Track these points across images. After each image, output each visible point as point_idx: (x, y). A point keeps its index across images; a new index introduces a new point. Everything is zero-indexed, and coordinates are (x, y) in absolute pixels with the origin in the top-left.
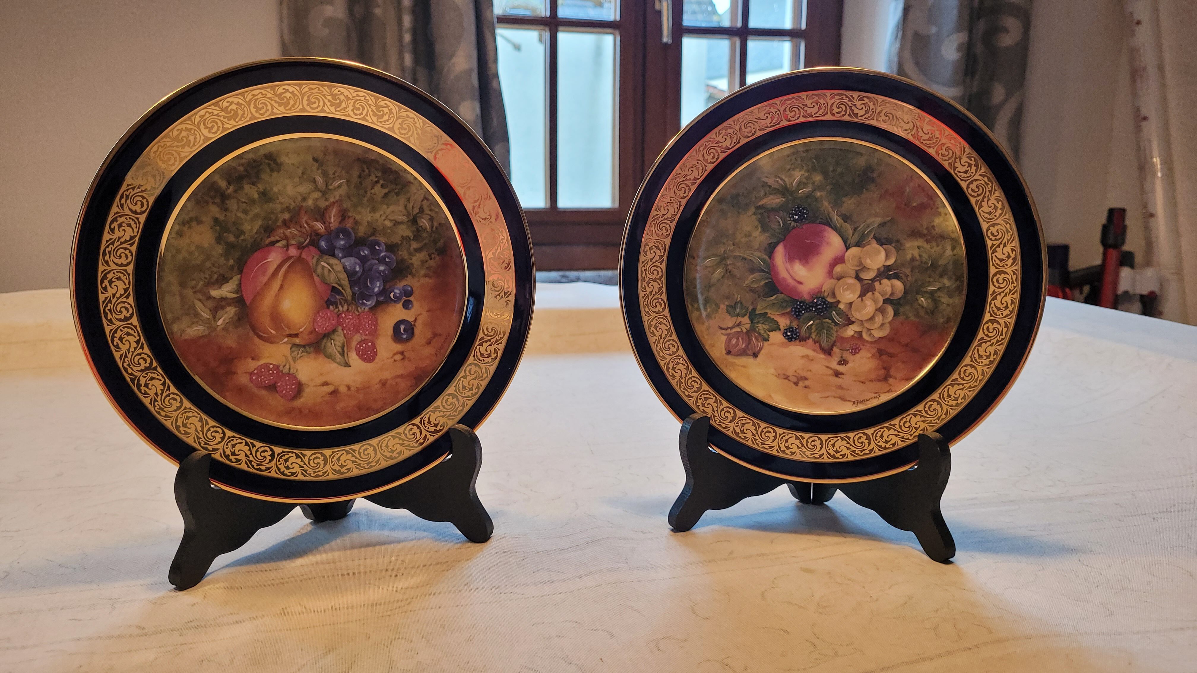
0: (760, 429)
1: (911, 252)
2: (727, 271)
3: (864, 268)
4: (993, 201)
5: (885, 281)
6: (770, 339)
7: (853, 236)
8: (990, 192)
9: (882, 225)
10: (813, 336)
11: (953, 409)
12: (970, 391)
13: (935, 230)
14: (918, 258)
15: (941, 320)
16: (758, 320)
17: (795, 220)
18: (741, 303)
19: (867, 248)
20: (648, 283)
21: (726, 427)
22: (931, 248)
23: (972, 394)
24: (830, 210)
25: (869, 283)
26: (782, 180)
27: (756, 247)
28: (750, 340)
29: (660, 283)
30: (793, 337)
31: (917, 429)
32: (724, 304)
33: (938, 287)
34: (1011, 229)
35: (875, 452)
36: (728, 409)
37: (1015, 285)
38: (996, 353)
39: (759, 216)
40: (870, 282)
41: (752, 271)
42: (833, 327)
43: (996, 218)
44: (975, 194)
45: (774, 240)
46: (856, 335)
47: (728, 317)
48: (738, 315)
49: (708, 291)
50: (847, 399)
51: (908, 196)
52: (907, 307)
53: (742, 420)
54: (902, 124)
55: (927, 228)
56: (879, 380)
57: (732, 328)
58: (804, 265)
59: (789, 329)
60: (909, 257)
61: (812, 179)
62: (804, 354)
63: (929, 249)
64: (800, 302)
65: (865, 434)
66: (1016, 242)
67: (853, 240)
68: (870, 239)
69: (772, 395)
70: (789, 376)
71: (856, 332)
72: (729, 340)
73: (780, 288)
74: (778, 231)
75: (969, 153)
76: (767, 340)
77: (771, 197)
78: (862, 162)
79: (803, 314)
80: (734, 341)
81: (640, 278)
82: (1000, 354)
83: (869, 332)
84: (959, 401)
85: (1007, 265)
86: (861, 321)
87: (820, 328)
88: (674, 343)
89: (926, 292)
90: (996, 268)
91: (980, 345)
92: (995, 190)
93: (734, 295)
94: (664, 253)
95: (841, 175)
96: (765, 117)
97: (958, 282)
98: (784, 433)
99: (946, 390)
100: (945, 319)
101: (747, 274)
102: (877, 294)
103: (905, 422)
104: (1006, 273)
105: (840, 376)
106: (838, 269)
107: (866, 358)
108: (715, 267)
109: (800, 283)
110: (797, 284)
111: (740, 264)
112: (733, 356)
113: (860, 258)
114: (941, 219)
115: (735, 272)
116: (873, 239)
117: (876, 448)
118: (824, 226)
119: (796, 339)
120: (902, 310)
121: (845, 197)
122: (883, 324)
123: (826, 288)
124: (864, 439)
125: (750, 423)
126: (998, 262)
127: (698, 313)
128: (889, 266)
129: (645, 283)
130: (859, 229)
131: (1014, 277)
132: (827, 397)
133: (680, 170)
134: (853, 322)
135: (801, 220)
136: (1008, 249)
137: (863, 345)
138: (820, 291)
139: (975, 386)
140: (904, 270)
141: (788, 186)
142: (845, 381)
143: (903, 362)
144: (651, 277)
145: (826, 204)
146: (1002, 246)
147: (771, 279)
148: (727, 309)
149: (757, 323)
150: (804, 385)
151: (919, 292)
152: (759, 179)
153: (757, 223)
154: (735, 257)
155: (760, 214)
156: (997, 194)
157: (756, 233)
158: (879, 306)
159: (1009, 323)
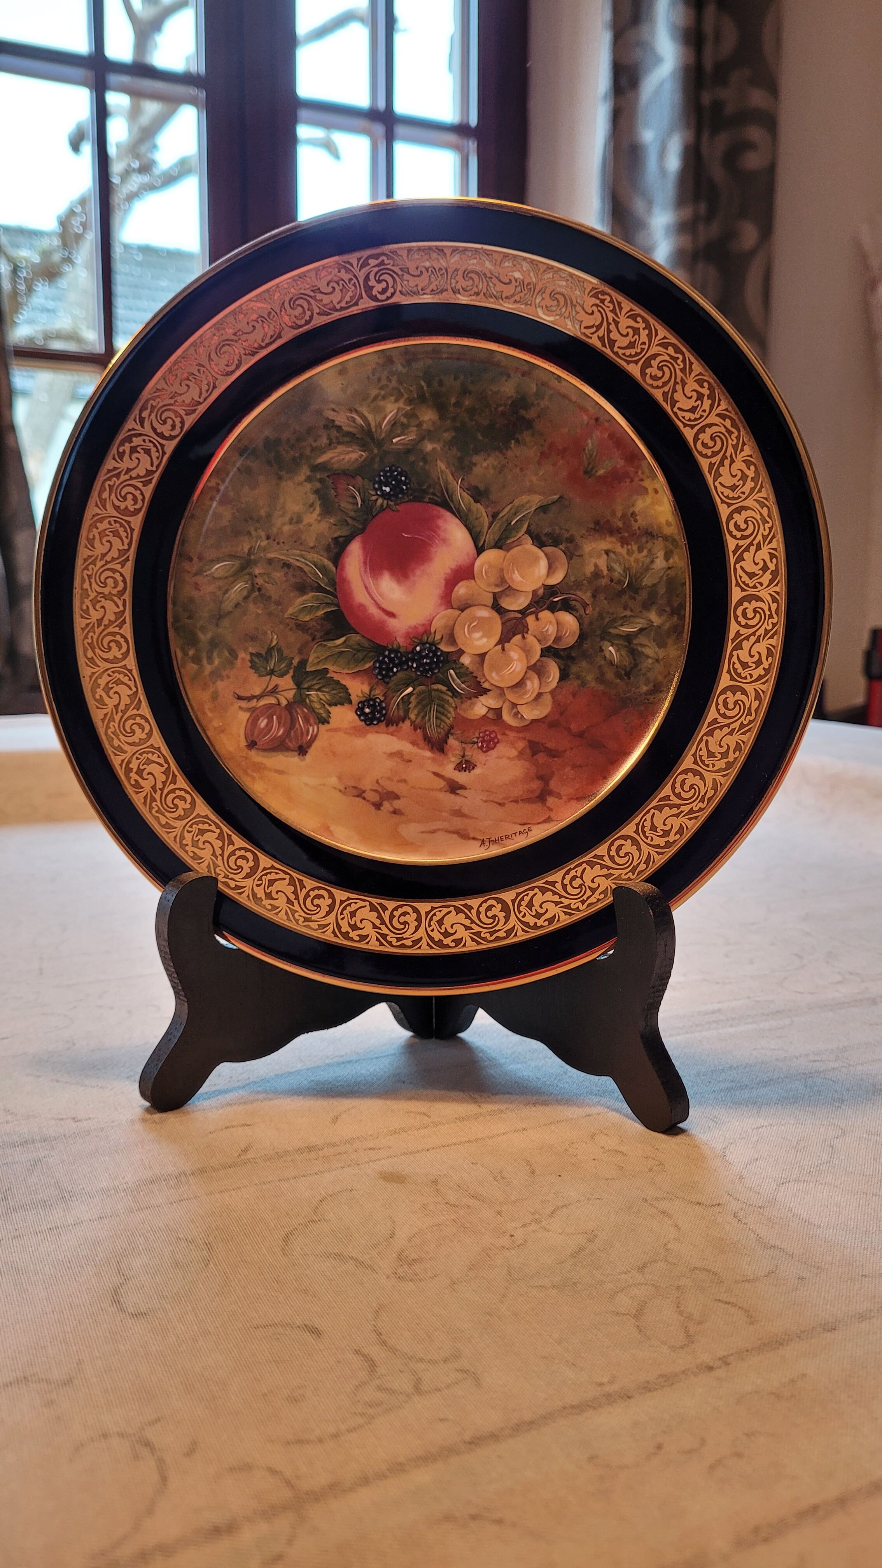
0: (304, 891)
1: (593, 560)
2: (255, 588)
3: (509, 590)
4: (739, 464)
5: (545, 615)
6: (331, 720)
7: (489, 528)
8: (735, 447)
9: (543, 509)
10: (412, 716)
11: (659, 854)
12: (690, 819)
13: (636, 521)
14: (605, 572)
15: (645, 688)
16: (310, 683)
17: (384, 495)
18: (280, 650)
19: (515, 551)
20: (95, 602)
21: (237, 887)
22: (630, 553)
23: (694, 825)
24: (450, 478)
25: (515, 618)
26: (364, 418)
27: (312, 545)
28: (293, 721)
29: (120, 603)
30: (374, 718)
31: (593, 890)
32: (245, 650)
33: (639, 626)
34: (769, 516)
35: (516, 935)
36: (242, 852)
37: (775, 621)
38: (738, 748)
39: (318, 485)
40: (520, 616)
41: (302, 588)
42: (450, 699)
43: (744, 496)
44: (709, 452)
45: (344, 532)
46: (490, 715)
47: (253, 676)
48: (272, 672)
49: (217, 625)
50: (472, 835)
51: (591, 456)
52: (584, 664)
53: (270, 873)
54: (582, 316)
55: (624, 516)
56: (529, 800)
57: (259, 697)
58: (399, 581)
59: (368, 701)
60: (589, 569)
61: (417, 417)
62: (394, 751)
63: (625, 555)
64: (390, 652)
65: (499, 900)
66: (778, 541)
67: (489, 536)
68: (519, 535)
69: (332, 828)
70: (364, 792)
71: (490, 709)
72: (253, 722)
73: (352, 622)
74: (352, 514)
75: (700, 374)
76: (324, 721)
77: (341, 448)
78: (508, 389)
79: (395, 674)
80: (263, 723)
81: (77, 591)
82: (746, 749)
83: (514, 710)
84: (672, 838)
85: (761, 584)
86: (501, 689)
87: (427, 701)
88: (142, 722)
89: (619, 636)
90: (743, 590)
91: (710, 733)
92: (744, 444)
93: (266, 633)
94: (130, 544)
95: (472, 411)
96: (330, 290)
97: (676, 617)
98: (349, 899)
99: (648, 817)
100: (651, 686)
101: (292, 595)
102: (530, 638)
103: (574, 878)
104: (759, 599)
105: (458, 792)
106: (462, 590)
107: (509, 758)
108: (232, 579)
109: (392, 615)
110: (385, 617)
111: (278, 575)
112: (261, 753)
113: (502, 570)
114: (648, 500)
115: (272, 591)
116: (526, 535)
117: (519, 927)
118: (436, 507)
119: (379, 721)
120: (574, 669)
121: (476, 454)
122: (540, 695)
123: (438, 624)
124: (497, 910)
125: (284, 879)
126: (745, 578)
127: (195, 666)
128: (553, 586)
129: (87, 602)
130: (501, 515)
131: (774, 607)
132: (433, 832)
133: (162, 381)
134: (485, 691)
135: (396, 496)
136: (764, 554)
137: (504, 734)
138: (427, 631)
139: (701, 810)
140: (579, 593)
141: (373, 430)
142: (470, 801)
143: (574, 767)
144: (99, 590)
145: (442, 465)
146: (753, 549)
147: (338, 605)
148: (252, 661)
149: (309, 689)
150: (392, 809)
151: (605, 635)
152: (319, 412)
153: (312, 497)
154: (270, 561)
155: (321, 481)
156: (747, 450)
157: (312, 517)
158: (533, 662)
159: (763, 692)
